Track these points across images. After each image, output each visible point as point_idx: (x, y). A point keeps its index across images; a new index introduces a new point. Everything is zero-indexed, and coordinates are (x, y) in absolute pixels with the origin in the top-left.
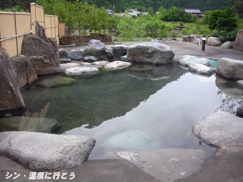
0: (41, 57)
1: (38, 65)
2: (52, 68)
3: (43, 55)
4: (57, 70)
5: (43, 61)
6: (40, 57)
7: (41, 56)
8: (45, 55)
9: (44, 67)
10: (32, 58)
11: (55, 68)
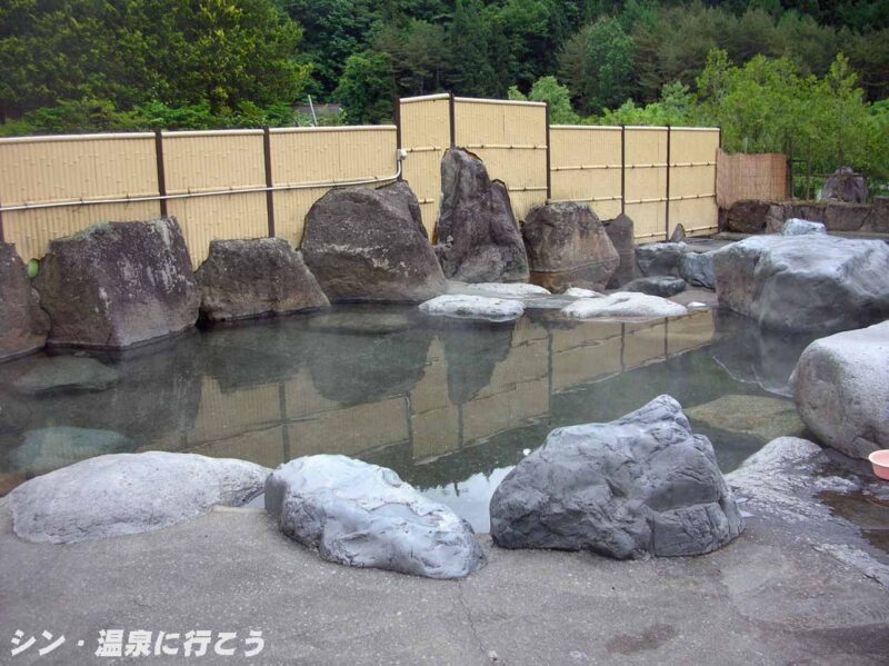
0: (363, 252)
1: (354, 272)
2: (395, 285)
3: (371, 245)
4: (411, 295)
5: (367, 262)
6: (359, 250)
7: (363, 247)
8: (377, 247)
9: (373, 281)
10: (332, 249)
11: (403, 286)
